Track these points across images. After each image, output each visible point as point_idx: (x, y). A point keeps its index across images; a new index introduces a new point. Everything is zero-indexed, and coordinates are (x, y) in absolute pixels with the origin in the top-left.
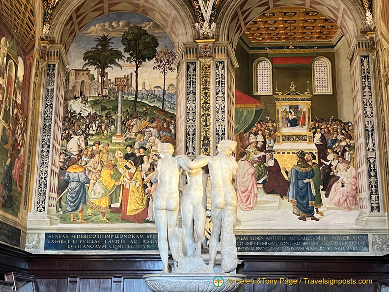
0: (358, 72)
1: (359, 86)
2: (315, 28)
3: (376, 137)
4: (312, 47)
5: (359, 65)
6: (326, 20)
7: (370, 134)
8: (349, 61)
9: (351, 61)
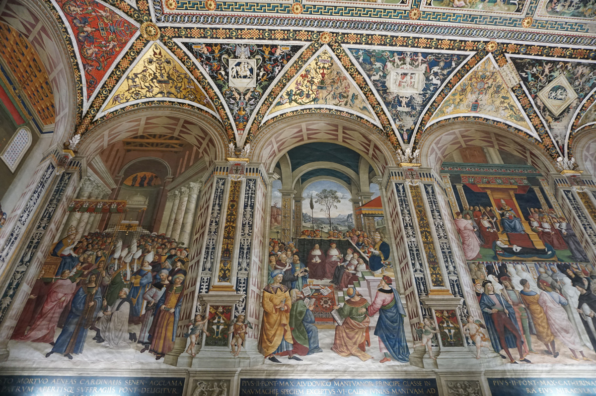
0: (41, 173)
1: (33, 187)
2: (43, 101)
3: (13, 248)
4: (30, 114)
5: (45, 168)
6: (53, 106)
7: (12, 241)
8: (42, 157)
9: (44, 159)
